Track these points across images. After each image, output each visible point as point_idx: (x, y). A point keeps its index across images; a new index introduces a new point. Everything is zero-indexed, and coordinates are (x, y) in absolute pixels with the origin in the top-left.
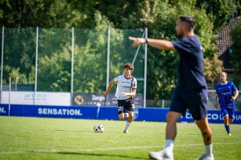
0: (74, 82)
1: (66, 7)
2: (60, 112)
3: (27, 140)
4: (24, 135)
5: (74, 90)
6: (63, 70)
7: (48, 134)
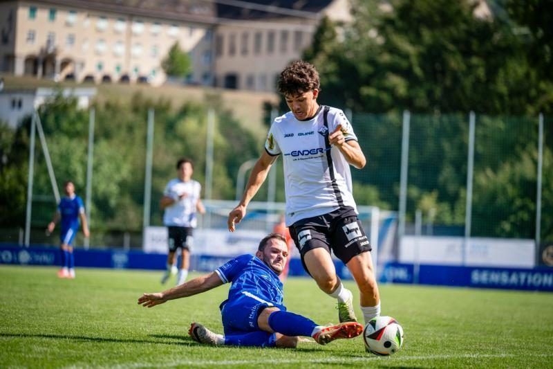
2: (514, 279)
3: (451, 333)
4: (445, 323)
7: (490, 322)
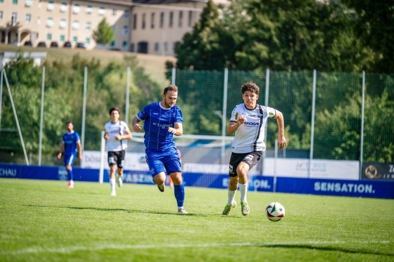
0: (365, 147)
1: (354, 43)
2: (344, 188)
3: (299, 226)
4: (295, 219)
5: (365, 158)
6: (350, 130)
7: (328, 218)
